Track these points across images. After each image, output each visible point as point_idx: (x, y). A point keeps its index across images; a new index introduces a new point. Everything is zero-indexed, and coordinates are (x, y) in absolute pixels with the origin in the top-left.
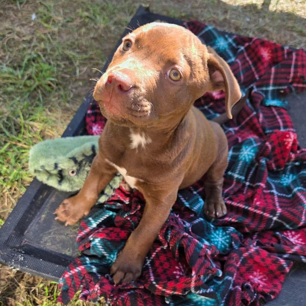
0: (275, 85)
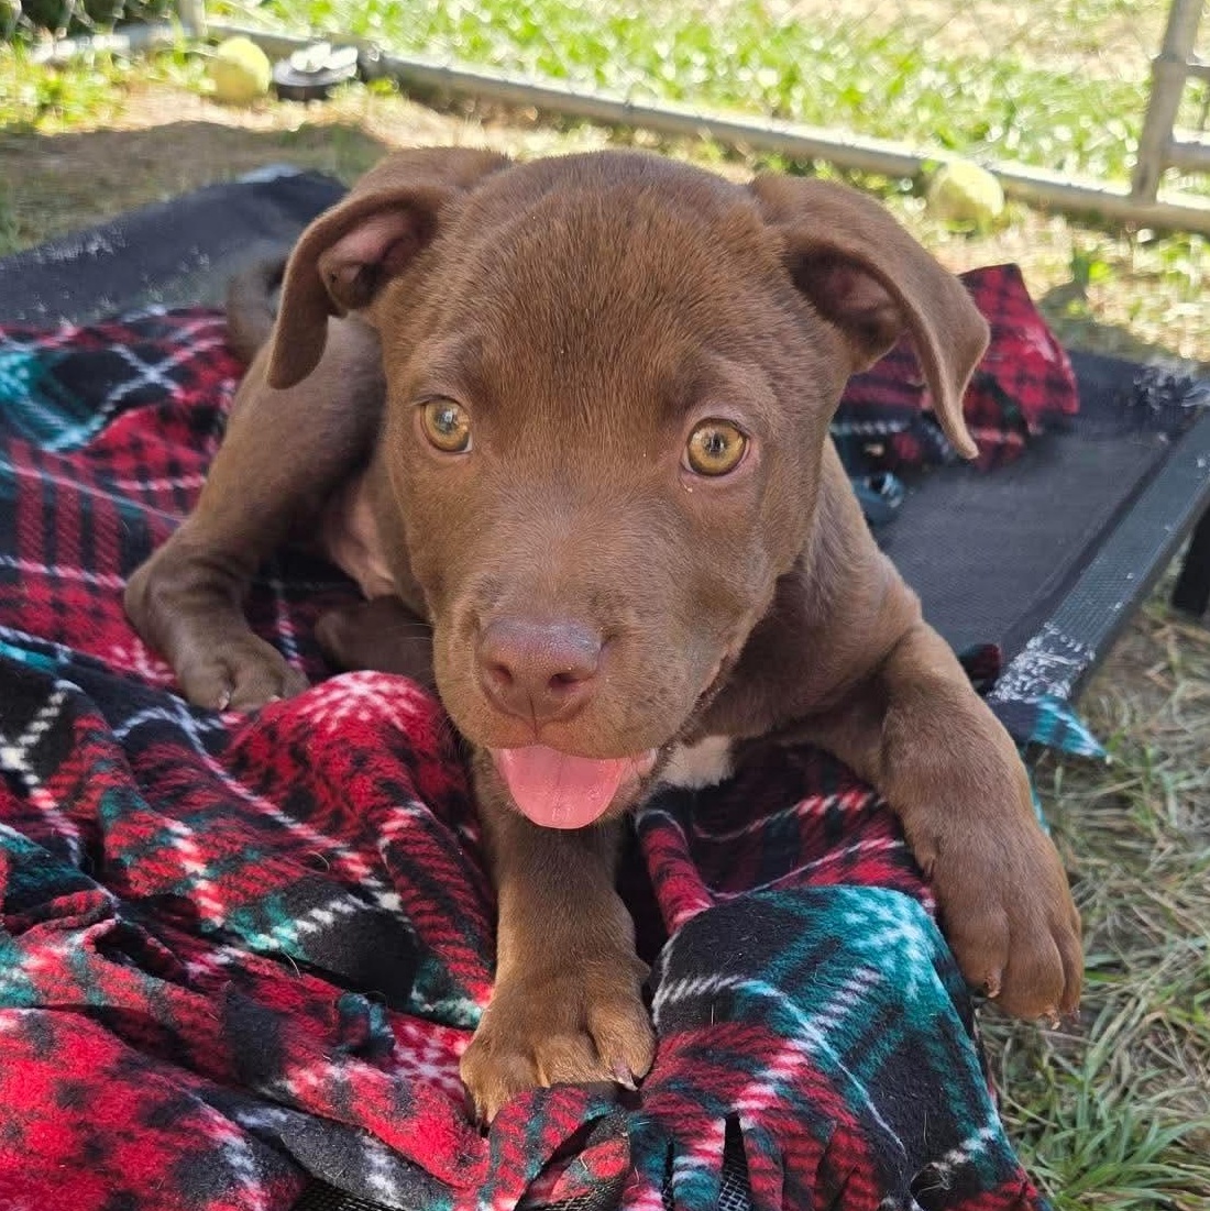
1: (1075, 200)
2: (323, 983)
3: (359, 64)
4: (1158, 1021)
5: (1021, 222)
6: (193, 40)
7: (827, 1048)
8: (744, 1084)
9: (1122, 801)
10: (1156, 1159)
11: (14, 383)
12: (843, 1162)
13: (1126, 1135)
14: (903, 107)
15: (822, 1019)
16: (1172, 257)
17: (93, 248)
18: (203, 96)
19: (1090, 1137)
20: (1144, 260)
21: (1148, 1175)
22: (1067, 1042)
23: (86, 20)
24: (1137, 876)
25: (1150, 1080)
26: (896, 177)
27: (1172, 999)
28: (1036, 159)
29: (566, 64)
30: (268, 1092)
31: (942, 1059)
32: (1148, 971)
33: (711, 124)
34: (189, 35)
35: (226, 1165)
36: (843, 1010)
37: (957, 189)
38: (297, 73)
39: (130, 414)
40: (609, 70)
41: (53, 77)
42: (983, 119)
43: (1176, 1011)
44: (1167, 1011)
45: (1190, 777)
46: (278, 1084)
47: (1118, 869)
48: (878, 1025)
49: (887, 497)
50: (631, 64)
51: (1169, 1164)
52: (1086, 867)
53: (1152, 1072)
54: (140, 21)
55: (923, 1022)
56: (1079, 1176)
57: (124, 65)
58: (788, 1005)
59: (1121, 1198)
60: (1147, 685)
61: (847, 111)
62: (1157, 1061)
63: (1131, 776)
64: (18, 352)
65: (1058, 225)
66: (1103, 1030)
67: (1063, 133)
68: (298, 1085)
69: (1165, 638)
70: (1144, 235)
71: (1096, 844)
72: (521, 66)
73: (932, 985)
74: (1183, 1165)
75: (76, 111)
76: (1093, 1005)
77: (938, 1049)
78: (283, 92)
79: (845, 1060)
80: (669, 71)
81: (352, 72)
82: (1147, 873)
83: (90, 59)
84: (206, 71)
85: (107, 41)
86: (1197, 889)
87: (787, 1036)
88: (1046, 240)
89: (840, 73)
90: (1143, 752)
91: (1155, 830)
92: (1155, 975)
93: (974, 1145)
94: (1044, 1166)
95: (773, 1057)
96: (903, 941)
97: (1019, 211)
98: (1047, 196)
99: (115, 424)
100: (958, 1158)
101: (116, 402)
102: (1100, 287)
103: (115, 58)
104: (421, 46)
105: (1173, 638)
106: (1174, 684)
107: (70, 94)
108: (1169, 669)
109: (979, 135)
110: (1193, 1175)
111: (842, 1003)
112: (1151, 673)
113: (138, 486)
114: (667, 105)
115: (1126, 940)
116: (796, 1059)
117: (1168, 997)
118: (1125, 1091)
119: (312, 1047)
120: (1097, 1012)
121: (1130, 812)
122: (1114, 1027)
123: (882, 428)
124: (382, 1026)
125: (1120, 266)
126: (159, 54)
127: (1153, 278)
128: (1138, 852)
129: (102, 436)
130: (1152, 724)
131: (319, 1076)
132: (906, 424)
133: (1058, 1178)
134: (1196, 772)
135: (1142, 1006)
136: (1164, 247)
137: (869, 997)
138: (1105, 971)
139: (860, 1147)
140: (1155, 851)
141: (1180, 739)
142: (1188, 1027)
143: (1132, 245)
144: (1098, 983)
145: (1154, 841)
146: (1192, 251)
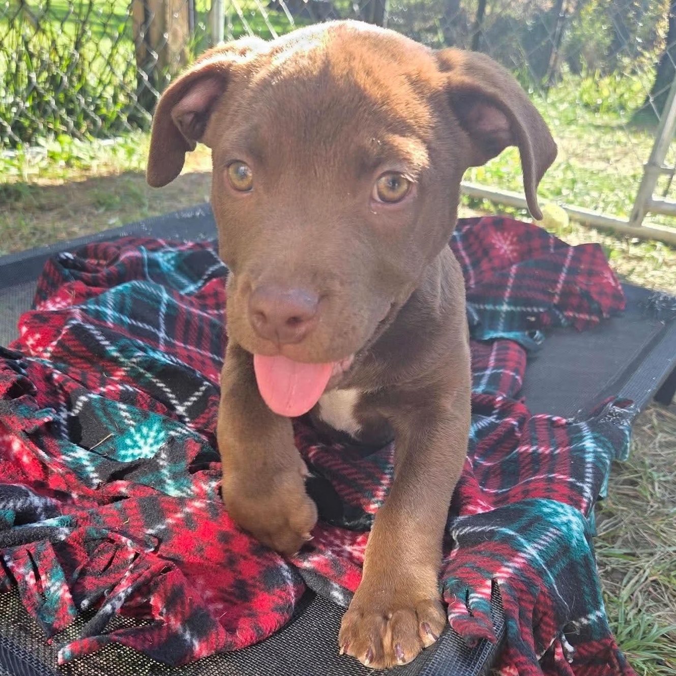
0: (513, 301)
1: (602, 223)
4: (655, 581)
5: (577, 231)
7: (538, 558)
8: (499, 566)
9: (633, 483)
10: (656, 641)
11: (169, 266)
12: (541, 609)
13: (642, 629)
15: (536, 545)
16: (648, 250)
17: (198, 214)
19: (625, 628)
20: (633, 251)
21: (653, 648)
22: (612, 585)
24: (642, 517)
25: (650, 607)
26: (520, 208)
27: (661, 572)
28: (582, 204)
32: (648, 559)
35: (282, 575)
36: (545, 543)
39: (214, 280)
42: (559, 186)
43: (663, 578)
44: (659, 577)
45: (664, 476)
47: (633, 513)
48: (559, 553)
49: (536, 340)
51: (662, 644)
52: (618, 510)
53: (652, 603)
55: (578, 557)
58: (520, 538)
59: (641, 656)
60: (643, 433)
61: (496, 179)
62: (654, 600)
63: (636, 472)
64: (170, 252)
65: (594, 232)
66: (628, 582)
67: (595, 194)
69: (651, 414)
70: (635, 240)
71: (622, 501)
73: (583, 542)
74: (669, 645)
76: (623, 570)
77: (583, 571)
79: (546, 564)
82: (646, 515)
86: (670, 525)
87: (518, 551)
90: (643, 463)
91: (649, 497)
92: (652, 560)
93: (592, 617)
95: (512, 558)
96: (570, 521)
97: (577, 226)
98: (589, 221)
99: (208, 284)
100: (585, 621)
101: (208, 275)
102: (616, 261)
105: (654, 414)
106: (656, 434)
108: (652, 428)
109: (558, 193)
111: (544, 540)
112: (645, 428)
113: (216, 312)
115: (637, 544)
116: (522, 561)
117: (659, 571)
118: (640, 611)
120: (625, 574)
121: (637, 488)
122: (633, 581)
123: (535, 310)
125: (623, 251)
127: (639, 259)
128: (642, 506)
129: (203, 289)
130: (646, 450)
132: (546, 309)
134: (667, 474)
135: (646, 574)
136: (643, 246)
137: (556, 540)
138: (628, 556)
139: (549, 603)
140: (649, 506)
141: (659, 458)
142: (669, 586)
143: (628, 244)
144: (625, 561)
145: (649, 502)
146: (658, 248)
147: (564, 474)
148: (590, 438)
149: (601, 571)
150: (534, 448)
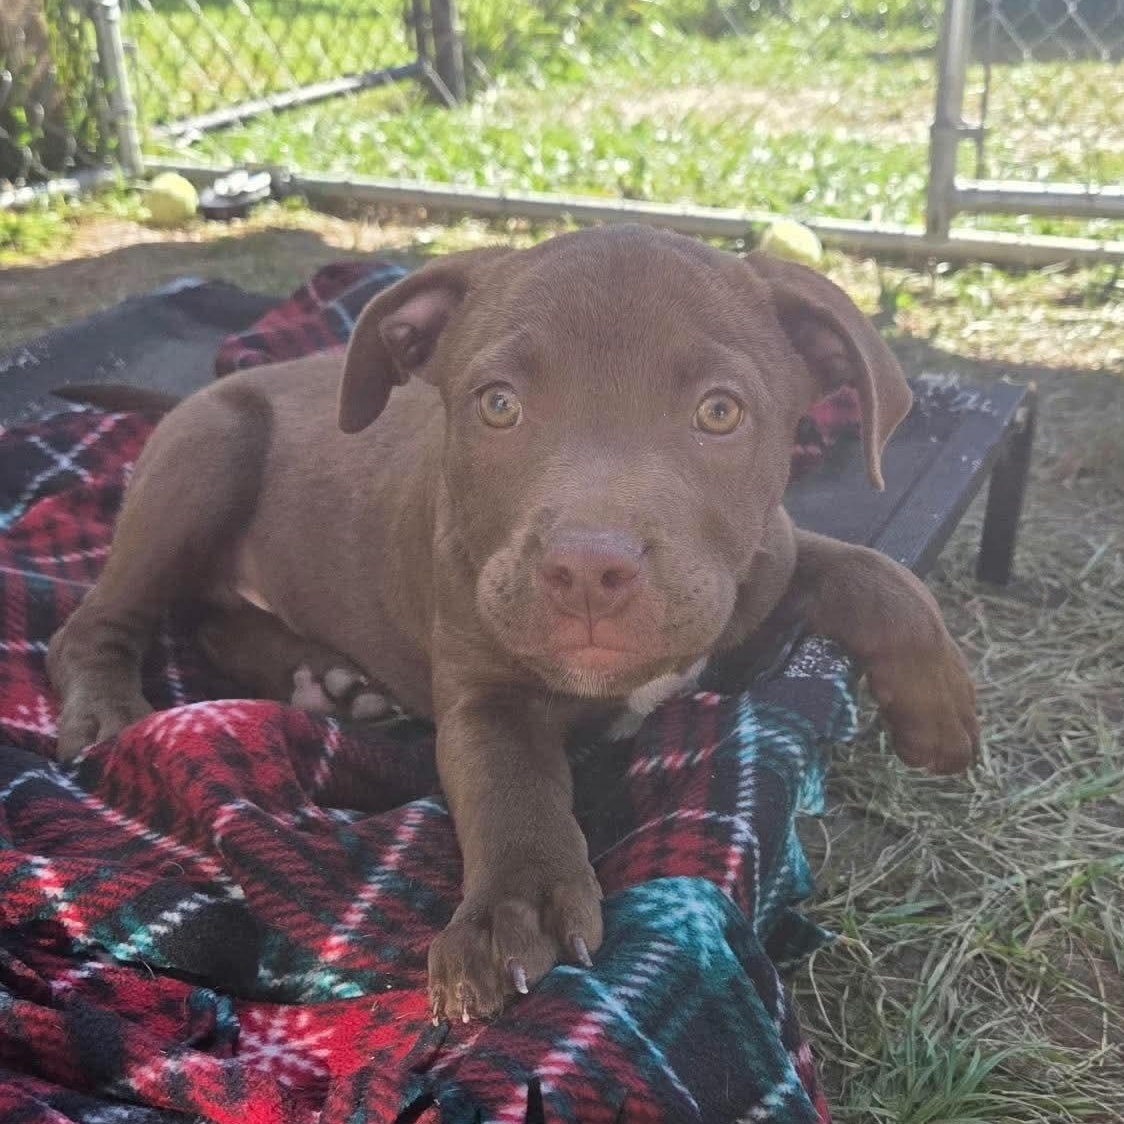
2: (176, 982)
3: (273, 186)
4: (979, 957)
5: (837, 266)
6: (132, 178)
7: (626, 1017)
8: (546, 1051)
10: (981, 1088)
13: (951, 1069)
14: (736, 180)
15: (624, 990)
16: (966, 282)
17: (22, 361)
18: (141, 223)
19: (919, 1074)
21: (976, 1104)
22: (900, 984)
23: (42, 170)
24: (958, 824)
25: (974, 1014)
26: (732, 238)
27: (991, 935)
28: (848, 213)
29: (449, 171)
30: (114, 1092)
31: (737, 1020)
32: (969, 912)
33: (572, 209)
34: (128, 175)
36: (644, 980)
37: (782, 243)
38: (220, 197)
39: (46, 500)
40: (488, 171)
41: (13, 219)
42: (802, 184)
43: (995, 946)
44: (986, 947)
45: (1000, 730)
46: (121, 1082)
47: (939, 819)
48: (676, 992)
50: (504, 166)
51: (993, 1093)
52: (911, 819)
53: (977, 1006)
54: (90, 167)
56: (913, 1112)
57: (75, 203)
58: (590, 980)
62: (982, 996)
65: (870, 266)
66: (931, 971)
67: (872, 189)
68: (139, 1081)
69: (974, 607)
70: (942, 268)
71: (921, 799)
72: (414, 176)
73: (722, 952)
74: (1005, 1092)
75: (32, 244)
76: (921, 947)
78: (208, 214)
79: (645, 1028)
80: (538, 168)
81: (267, 192)
82: (967, 820)
83: (46, 201)
84: (143, 204)
85: (60, 186)
86: (1011, 830)
87: (586, 1009)
88: (860, 278)
89: (682, 157)
91: (973, 781)
92: (976, 914)
93: (774, 1100)
94: (881, 1106)
95: (573, 1028)
96: (691, 916)
97: (835, 257)
98: (858, 243)
99: (34, 509)
101: (34, 491)
102: (907, 314)
103: (67, 198)
104: (326, 166)
105: (981, 606)
106: (984, 647)
107: (29, 231)
108: (979, 634)
109: (799, 198)
110: (1016, 1100)
111: (640, 973)
112: (965, 639)
113: (52, 560)
114: (536, 196)
115: (951, 884)
116: (594, 1030)
117: (988, 933)
118: (953, 1027)
119: (150, 1042)
120: (925, 954)
122: (941, 967)
124: (229, 1016)
125: (924, 294)
126: (105, 192)
127: (951, 302)
128: (959, 801)
129: (22, 519)
131: (157, 1071)
133: (894, 1117)
134: (1006, 724)
135: (965, 944)
136: (960, 275)
137: (667, 967)
138: (930, 915)
140: (973, 800)
141: (991, 696)
142: (1007, 960)
143: (934, 276)
144: (925, 926)
145: (972, 790)
146: (985, 276)
147: (692, 808)
148: (750, 716)
149: (877, 959)
150: (654, 762)
